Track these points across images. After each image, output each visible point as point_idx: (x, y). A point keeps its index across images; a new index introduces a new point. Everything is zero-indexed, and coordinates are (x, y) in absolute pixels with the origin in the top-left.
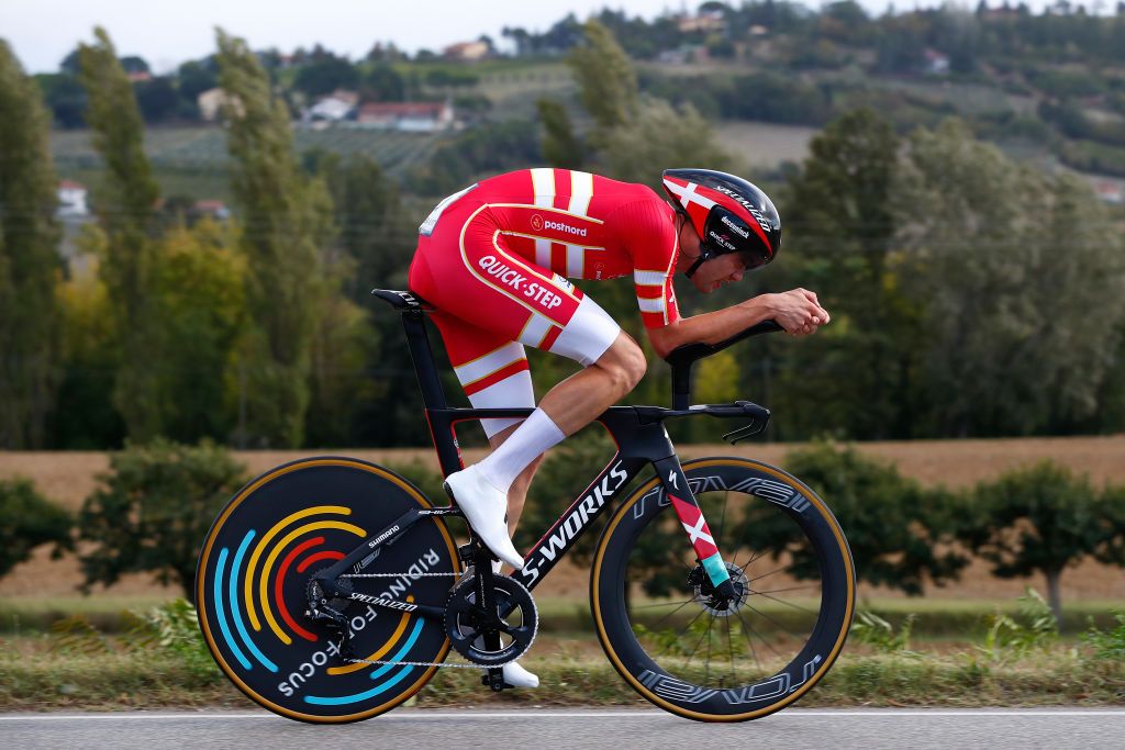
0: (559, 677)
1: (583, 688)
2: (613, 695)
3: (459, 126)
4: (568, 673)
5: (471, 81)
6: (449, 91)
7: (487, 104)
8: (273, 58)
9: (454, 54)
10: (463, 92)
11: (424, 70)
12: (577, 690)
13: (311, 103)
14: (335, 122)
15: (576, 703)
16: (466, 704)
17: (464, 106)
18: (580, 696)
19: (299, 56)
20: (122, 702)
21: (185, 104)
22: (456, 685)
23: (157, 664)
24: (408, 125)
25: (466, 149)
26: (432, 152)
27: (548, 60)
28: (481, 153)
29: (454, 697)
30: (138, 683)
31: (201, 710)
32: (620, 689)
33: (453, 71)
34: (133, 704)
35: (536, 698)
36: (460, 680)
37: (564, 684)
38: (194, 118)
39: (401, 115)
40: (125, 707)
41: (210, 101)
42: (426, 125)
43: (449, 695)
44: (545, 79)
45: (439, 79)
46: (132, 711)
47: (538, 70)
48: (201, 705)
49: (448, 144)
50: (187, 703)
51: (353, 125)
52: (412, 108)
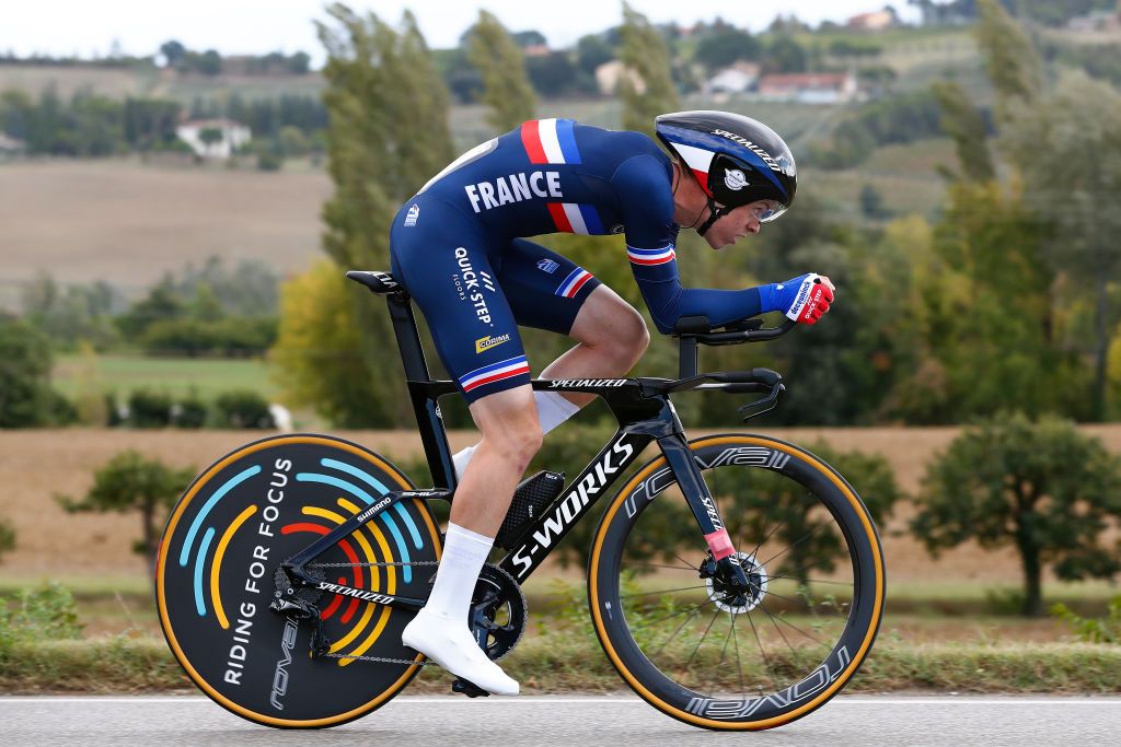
0: (976, 663)
1: (1001, 674)
2: (1032, 682)
3: (863, 97)
4: (985, 659)
5: (874, 51)
6: (851, 61)
7: (891, 74)
8: (673, 31)
9: (857, 24)
10: (867, 62)
11: (826, 41)
12: (995, 677)
13: (711, 75)
14: (735, 95)
15: (994, 690)
16: (880, 691)
17: (869, 76)
18: (997, 682)
19: (699, 28)
20: (531, 686)
21: (583, 77)
22: (870, 671)
23: (565, 647)
24: (811, 97)
25: (871, 122)
26: (835, 124)
27: (953, 29)
28: (885, 124)
29: (868, 683)
30: (545, 664)
31: (609, 694)
32: (1040, 676)
33: (855, 41)
34: (541, 688)
35: (953, 684)
36: (874, 665)
37: (980, 671)
38: (592, 91)
39: (803, 87)
40: (532, 690)
41: (608, 75)
42: (829, 97)
43: (862, 681)
44: (951, 48)
45: (841, 50)
46: (541, 694)
47: (943, 40)
48: (610, 689)
49: (852, 117)
50: (596, 687)
51: (753, 98)
52: (814, 80)
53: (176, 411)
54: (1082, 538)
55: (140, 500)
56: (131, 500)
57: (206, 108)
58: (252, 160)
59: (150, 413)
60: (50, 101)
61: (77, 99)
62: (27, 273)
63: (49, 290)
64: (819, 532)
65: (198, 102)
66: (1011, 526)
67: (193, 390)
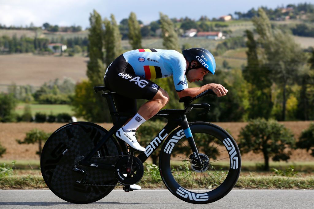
0: (250, 181)
1: (256, 184)
2: (264, 186)
3: (224, 38)
4: (252, 180)
5: (226, 26)
6: (221, 29)
7: (231, 32)
8: (175, 20)
9: (221, 19)
10: (225, 29)
11: (214, 23)
13: (185, 32)
14: (191, 37)
15: (254, 188)
17: (225, 33)
18: (255, 186)
19: (181, 20)
21: (152, 33)
25: (225, 44)
26: (216, 44)
27: (247, 20)
28: (229, 45)
32: (266, 184)
33: (221, 24)
35: (244, 186)
37: (251, 183)
38: (154, 36)
39: (208, 35)
41: (158, 32)
42: (215, 38)
44: (246, 25)
45: (218, 26)
47: (244, 23)
48: (156, 188)
49: (220, 43)
51: (196, 38)
52: (211, 33)
53: (47, 118)
54: (279, 150)
55: (38, 141)
56: (36, 141)
57: (55, 40)
58: (67, 54)
59: (40, 118)
60: (14, 38)
61: (21, 38)
62: (9, 83)
63: (15, 87)
64: (212, 149)
65: (53, 39)
66: (261, 147)
67: (52, 112)
